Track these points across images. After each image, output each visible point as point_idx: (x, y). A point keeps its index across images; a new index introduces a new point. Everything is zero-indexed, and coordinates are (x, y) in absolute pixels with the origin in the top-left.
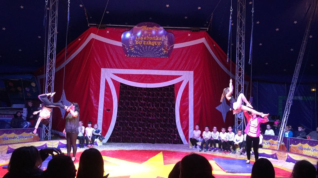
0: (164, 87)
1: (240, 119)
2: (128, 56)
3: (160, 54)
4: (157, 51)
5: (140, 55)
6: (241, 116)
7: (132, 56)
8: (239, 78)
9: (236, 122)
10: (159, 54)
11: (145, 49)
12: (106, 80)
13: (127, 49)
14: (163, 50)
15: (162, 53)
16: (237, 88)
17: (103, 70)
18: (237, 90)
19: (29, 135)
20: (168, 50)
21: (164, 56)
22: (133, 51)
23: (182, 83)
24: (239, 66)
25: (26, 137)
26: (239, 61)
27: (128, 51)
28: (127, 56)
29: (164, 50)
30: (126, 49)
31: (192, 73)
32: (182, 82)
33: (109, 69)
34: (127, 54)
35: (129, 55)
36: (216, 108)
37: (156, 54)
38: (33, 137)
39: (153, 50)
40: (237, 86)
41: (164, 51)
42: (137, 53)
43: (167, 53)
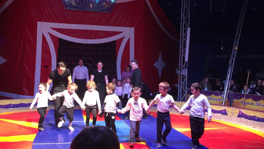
1: (184, 76)
3: (102, 9)
5: (80, 9)
6: (185, 73)
7: (72, 9)
8: (184, 34)
9: (180, 79)
11: (86, 3)
12: (43, 34)
13: (66, 1)
15: (104, 8)
16: (181, 45)
17: (39, 24)
20: (110, 4)
21: (106, 10)
22: (73, 4)
23: (123, 39)
24: (184, 22)
27: (67, 4)
28: (66, 9)
31: (133, 29)
33: (46, 23)
34: (66, 6)
35: (68, 8)
36: (155, 65)
37: (98, 8)
40: (181, 42)
41: (106, 6)
42: (78, 6)
43: (109, 7)
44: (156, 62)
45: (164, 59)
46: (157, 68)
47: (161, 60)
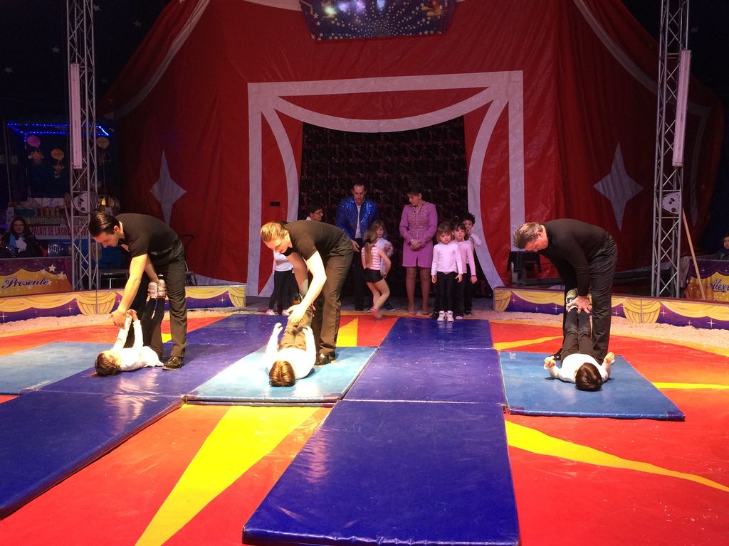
1: (672, 215)
2: (319, 39)
3: (416, 25)
4: (407, 13)
5: (354, 33)
6: (674, 205)
7: (331, 38)
8: (668, 75)
9: (657, 225)
10: (413, 22)
11: (370, 12)
13: (316, 16)
14: (424, 8)
15: (424, 20)
16: (661, 113)
18: (660, 119)
19: (37, 276)
20: (441, 8)
21: (429, 28)
22: (333, 22)
23: (487, 110)
24: (670, 37)
25: (28, 284)
26: (670, 18)
27: (318, 24)
28: (317, 37)
29: (428, 11)
30: (312, 17)
31: (518, 76)
32: (486, 107)
33: (268, 85)
34: (316, 31)
35: (321, 35)
36: (596, 186)
37: (404, 25)
38: (50, 283)
39: (394, 12)
40: (661, 106)
41: (429, 14)
42: (347, 25)
43: (439, 17)
44: (604, 180)
46: (608, 197)
47: (623, 172)
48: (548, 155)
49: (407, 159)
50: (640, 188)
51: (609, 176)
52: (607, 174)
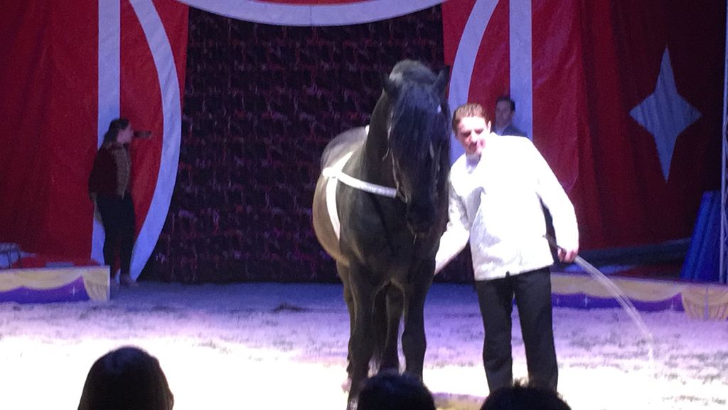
0: (395, 19)
36: (637, 113)
44: (644, 103)
45: (683, 88)
46: (649, 128)
47: (673, 91)
48: (567, 67)
49: (352, 68)
50: (697, 115)
51: (652, 96)
52: (650, 94)
